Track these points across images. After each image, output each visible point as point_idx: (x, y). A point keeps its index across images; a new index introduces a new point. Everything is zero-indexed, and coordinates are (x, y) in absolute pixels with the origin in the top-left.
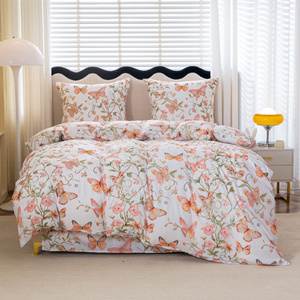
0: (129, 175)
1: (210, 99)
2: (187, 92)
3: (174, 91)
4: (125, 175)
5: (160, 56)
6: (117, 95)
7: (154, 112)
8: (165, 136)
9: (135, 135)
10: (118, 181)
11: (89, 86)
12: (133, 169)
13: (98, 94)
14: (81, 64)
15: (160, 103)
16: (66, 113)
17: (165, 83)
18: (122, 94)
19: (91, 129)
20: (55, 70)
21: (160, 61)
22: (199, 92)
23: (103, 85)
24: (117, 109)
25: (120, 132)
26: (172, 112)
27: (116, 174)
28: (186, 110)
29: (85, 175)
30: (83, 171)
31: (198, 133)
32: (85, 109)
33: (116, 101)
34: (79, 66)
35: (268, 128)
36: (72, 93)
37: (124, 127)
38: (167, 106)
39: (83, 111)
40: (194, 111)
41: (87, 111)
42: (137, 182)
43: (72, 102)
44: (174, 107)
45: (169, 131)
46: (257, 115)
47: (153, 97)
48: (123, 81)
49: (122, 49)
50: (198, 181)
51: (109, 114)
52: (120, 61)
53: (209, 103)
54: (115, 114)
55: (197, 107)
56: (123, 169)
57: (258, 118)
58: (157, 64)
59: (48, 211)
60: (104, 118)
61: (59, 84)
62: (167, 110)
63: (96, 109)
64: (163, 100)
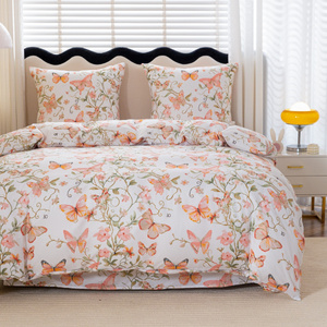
0: (115, 191)
1: (226, 91)
2: (197, 82)
3: (180, 80)
4: (110, 192)
5: (165, 34)
6: (108, 85)
7: (154, 108)
8: (167, 141)
9: (129, 140)
10: (102, 200)
11: (71, 73)
12: (120, 184)
13: (83, 83)
14: (63, 43)
15: (161, 94)
16: (42, 108)
17: (169, 70)
18: (113, 84)
19: (72, 132)
20: (29, 52)
21: (165, 40)
22: (212, 82)
23: (90, 72)
24: (107, 103)
25: (110, 135)
26: (177, 107)
27: (99, 193)
28: (196, 104)
29: (56, 201)
31: (207, 137)
32: (66, 102)
33: (106, 92)
34: (60, 46)
35: (299, 128)
36: (49, 82)
37: (116, 130)
38: (171, 99)
39: (63, 105)
40: (205, 106)
41: (69, 105)
42: (125, 199)
43: (49, 94)
44: (179, 101)
45: (172, 135)
46: (285, 111)
47: (154, 87)
48: (116, 66)
49: (116, 25)
51: (97, 109)
52: (113, 40)
53: (224, 95)
54: (104, 109)
55: (209, 101)
56: (107, 186)
57: (287, 116)
58: (161, 44)
59: (8, 253)
60: (90, 114)
61: (33, 70)
62: (170, 104)
63: (80, 103)
64: (166, 92)
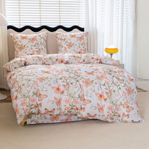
1: (86, 42)
2: (76, 38)
3: (70, 38)
4: (70, 84)
5: (60, 20)
6: (42, 40)
7: (60, 48)
9: (62, 62)
10: (67, 87)
11: (28, 35)
13: (33, 39)
15: (63, 43)
16: (17, 49)
17: (65, 34)
18: (44, 40)
19: (40, 59)
20: (9, 27)
21: (60, 23)
22: (81, 38)
23: (35, 35)
24: (43, 47)
26: (69, 48)
27: (65, 84)
28: (76, 47)
29: (50, 85)
30: (49, 83)
31: (93, 60)
32: (27, 47)
33: (42, 43)
34: (20, 25)
36: (20, 39)
37: (56, 58)
38: (67, 45)
41: (29, 48)
42: (76, 87)
43: (20, 44)
44: (70, 45)
45: (79, 59)
47: (60, 41)
48: (44, 33)
49: (42, 17)
50: (104, 85)
52: (41, 23)
55: (81, 46)
56: (68, 81)
58: (59, 24)
59: (33, 105)
62: (67, 47)
63: (33, 47)
64: (65, 42)
